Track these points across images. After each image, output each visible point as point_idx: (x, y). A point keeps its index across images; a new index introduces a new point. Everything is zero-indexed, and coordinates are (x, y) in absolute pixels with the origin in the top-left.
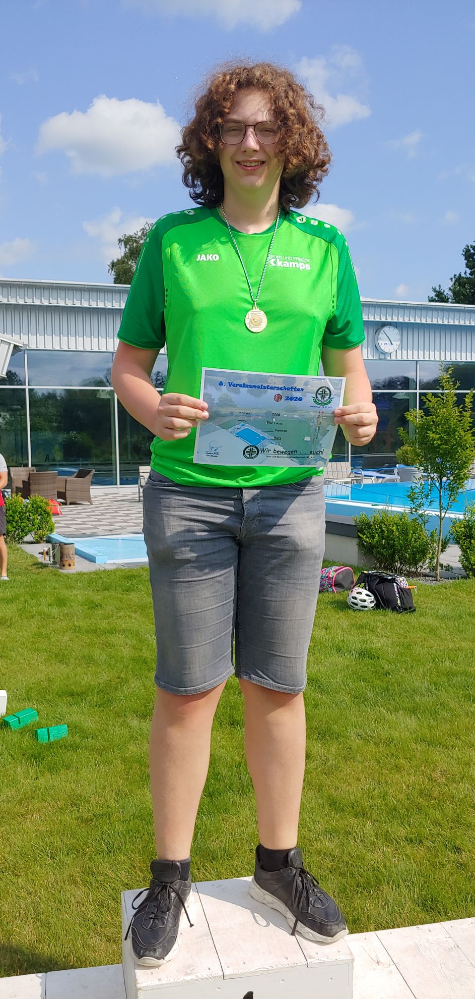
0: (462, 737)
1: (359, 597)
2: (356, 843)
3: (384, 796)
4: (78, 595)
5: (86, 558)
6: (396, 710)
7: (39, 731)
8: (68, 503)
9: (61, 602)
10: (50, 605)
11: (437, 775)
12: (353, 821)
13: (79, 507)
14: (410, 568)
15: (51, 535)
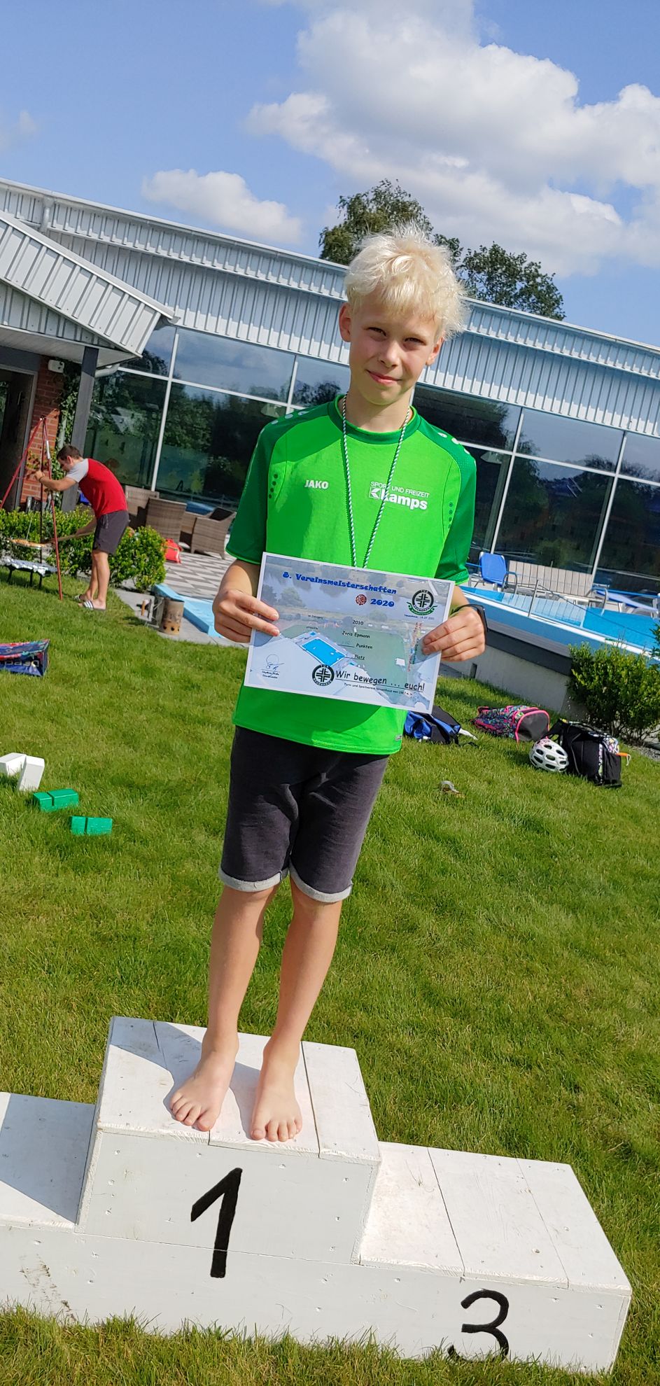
0: (629, 956)
1: (547, 751)
2: (443, 1048)
3: (499, 1001)
4: (174, 668)
5: (196, 625)
6: (551, 902)
7: (74, 818)
8: (193, 550)
9: (148, 672)
10: (134, 673)
11: (580, 993)
12: (448, 1020)
13: (206, 559)
14: (632, 732)
15: (159, 586)
